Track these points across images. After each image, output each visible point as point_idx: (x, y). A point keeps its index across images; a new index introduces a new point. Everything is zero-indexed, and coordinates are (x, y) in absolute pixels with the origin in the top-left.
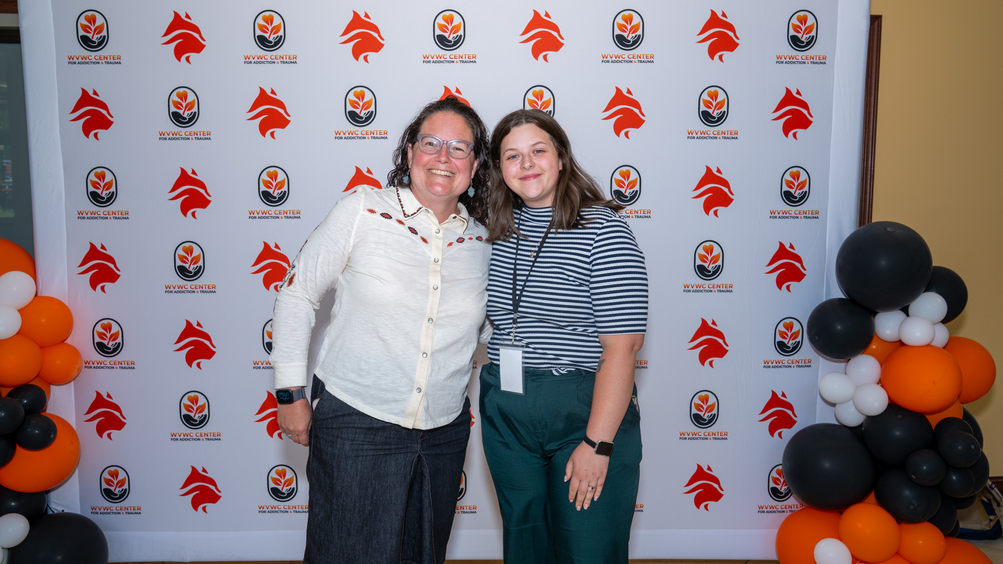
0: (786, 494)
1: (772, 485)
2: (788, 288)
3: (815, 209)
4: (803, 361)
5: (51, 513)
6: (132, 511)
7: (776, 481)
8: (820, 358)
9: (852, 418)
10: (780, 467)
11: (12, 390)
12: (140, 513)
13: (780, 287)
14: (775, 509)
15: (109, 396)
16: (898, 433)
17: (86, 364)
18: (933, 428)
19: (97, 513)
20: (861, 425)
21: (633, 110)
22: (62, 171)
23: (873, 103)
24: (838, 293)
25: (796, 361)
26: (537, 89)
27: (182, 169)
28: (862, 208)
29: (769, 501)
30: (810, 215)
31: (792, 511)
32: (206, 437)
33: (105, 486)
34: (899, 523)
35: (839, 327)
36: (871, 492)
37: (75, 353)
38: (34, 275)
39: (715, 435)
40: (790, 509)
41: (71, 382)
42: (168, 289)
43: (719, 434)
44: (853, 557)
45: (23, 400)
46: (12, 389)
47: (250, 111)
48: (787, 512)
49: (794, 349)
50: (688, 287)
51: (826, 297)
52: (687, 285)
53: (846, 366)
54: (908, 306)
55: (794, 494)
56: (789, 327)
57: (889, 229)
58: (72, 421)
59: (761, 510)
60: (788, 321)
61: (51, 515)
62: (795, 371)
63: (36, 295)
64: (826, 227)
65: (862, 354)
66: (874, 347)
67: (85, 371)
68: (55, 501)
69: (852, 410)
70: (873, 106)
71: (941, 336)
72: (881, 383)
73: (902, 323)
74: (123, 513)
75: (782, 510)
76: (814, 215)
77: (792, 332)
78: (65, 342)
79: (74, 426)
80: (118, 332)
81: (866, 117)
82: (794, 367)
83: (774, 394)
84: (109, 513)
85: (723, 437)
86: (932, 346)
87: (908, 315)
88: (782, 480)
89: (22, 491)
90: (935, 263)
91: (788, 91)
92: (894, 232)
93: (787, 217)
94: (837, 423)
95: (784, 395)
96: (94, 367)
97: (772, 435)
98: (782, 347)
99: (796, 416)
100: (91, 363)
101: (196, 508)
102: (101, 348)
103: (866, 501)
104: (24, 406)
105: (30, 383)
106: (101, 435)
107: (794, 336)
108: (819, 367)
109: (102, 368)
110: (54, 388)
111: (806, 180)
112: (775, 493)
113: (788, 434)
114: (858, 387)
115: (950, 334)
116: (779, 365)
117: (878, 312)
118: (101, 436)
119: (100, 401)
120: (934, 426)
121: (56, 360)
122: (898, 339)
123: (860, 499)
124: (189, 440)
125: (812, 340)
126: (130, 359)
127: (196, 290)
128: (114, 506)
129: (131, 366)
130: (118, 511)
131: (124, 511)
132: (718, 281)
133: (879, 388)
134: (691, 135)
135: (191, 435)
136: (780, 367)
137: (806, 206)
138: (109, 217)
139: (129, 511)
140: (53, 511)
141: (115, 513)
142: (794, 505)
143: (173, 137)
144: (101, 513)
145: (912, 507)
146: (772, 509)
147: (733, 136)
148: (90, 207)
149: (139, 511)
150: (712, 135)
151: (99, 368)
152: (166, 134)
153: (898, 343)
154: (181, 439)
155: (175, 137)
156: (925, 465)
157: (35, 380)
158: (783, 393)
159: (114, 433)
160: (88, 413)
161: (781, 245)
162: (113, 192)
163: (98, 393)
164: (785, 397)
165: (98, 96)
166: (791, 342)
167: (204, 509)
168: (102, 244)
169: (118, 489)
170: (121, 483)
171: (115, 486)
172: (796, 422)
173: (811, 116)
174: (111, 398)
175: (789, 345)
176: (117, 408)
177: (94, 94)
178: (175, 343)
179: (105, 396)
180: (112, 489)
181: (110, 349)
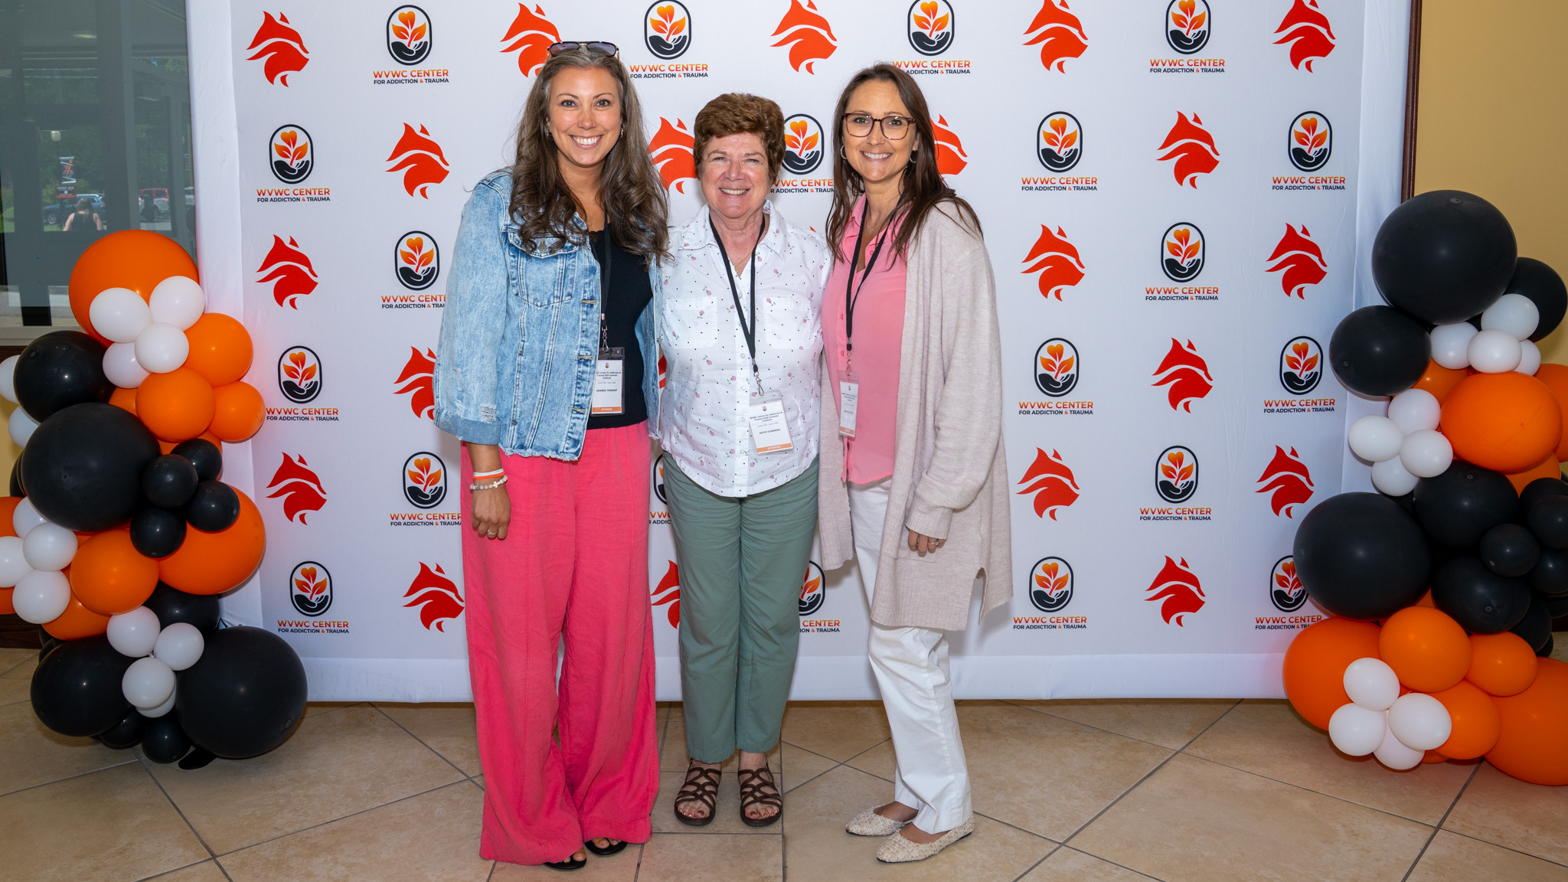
0: (1298, 601)
1: (1277, 587)
2: (1300, 292)
3: (1339, 175)
4: (1322, 402)
5: (224, 627)
6: (336, 628)
7: (1282, 581)
8: (1347, 395)
9: (1397, 482)
10: (1289, 561)
11: (177, 446)
12: (347, 631)
13: (1288, 291)
14: (1280, 624)
15: (301, 460)
16: (1466, 504)
17: (269, 413)
18: (1519, 494)
19: (287, 630)
20: (1411, 493)
21: (1069, 30)
22: (235, 132)
24: (1375, 298)
25: (1313, 401)
27: (407, 126)
29: (1272, 612)
30: (1332, 184)
31: (1305, 626)
32: (442, 520)
33: (297, 591)
34: (1469, 634)
35: (1378, 349)
36: (1427, 591)
37: (255, 396)
39: (1192, 513)
40: (1303, 623)
41: (249, 438)
42: (386, 303)
43: (1199, 511)
44: (1402, 685)
45: (192, 461)
46: (177, 444)
47: (505, 39)
48: (1298, 627)
49: (1309, 383)
50: (1152, 293)
51: (1356, 308)
52: (1150, 289)
53: (1388, 406)
54: (1481, 315)
55: (1312, 597)
56: (1302, 351)
57: (1453, 200)
58: (251, 495)
59: (1260, 624)
60: (1300, 342)
61: (222, 630)
62: (1310, 416)
63: (203, 313)
64: (1356, 202)
65: (1412, 388)
66: (1428, 379)
67: (267, 423)
68: (229, 612)
69: (1399, 470)
71: (1530, 358)
72: (1441, 429)
73: (1472, 341)
74: (323, 632)
75: (1291, 624)
76: (1338, 185)
77: (1307, 358)
78: (241, 381)
79: (254, 501)
80: (315, 365)
81: (1411, 44)
82: (1309, 410)
83: (1280, 451)
84: (303, 631)
85: (1205, 516)
86: (1515, 373)
87: (1479, 329)
88: (1291, 580)
89: (189, 594)
90: (1521, 253)
91: (1299, 2)
92: (1460, 204)
93: (1298, 188)
94: (1374, 491)
95: (1294, 453)
96: (281, 418)
97: (1277, 513)
98: (1291, 381)
99: (1312, 485)
100: (276, 412)
101: (427, 624)
102: (290, 390)
103: (1419, 604)
104: (195, 469)
105: (200, 438)
107: (1310, 364)
108: (1345, 411)
109: (292, 419)
110: (227, 446)
111: (1326, 131)
112: (1281, 599)
113: (1301, 510)
114: (1406, 437)
115: (1542, 359)
116: (1287, 408)
117: (1436, 326)
118: (291, 518)
119: (289, 467)
120: (1519, 489)
121: (231, 407)
122: (1467, 365)
123: (1410, 600)
124: (416, 524)
125: (1338, 368)
126: (331, 406)
127: (427, 303)
128: (311, 621)
129: (332, 416)
130: (315, 628)
131: (324, 629)
132: (1197, 283)
133: (1440, 436)
134: (1155, 67)
135: (420, 517)
136: (1289, 410)
137: (1325, 172)
138: (301, 197)
139: (332, 628)
140: (226, 626)
141: (312, 631)
142: (1308, 617)
143: (394, 79)
144: (292, 631)
145: (1489, 609)
146: (1276, 624)
147: (1218, 67)
148: (275, 184)
149: (346, 628)
150: (1186, 66)
151: (287, 418)
152: (384, 76)
153: (1464, 371)
154: (405, 524)
155: (396, 80)
156: (1508, 546)
157: (205, 434)
158: (1293, 449)
159: (309, 514)
160: (273, 484)
161: (1290, 229)
162: (308, 162)
163: (285, 456)
164: (1296, 456)
165: (287, 22)
166: (1305, 373)
167: (439, 626)
168: (291, 238)
169: (315, 597)
170: (319, 588)
171: (311, 592)
172: (1312, 492)
173: (1333, 38)
174: (305, 463)
175: (1302, 378)
176: (314, 478)
177: (281, 20)
178: (397, 382)
179: (296, 460)
180: (308, 595)
181: (303, 391)
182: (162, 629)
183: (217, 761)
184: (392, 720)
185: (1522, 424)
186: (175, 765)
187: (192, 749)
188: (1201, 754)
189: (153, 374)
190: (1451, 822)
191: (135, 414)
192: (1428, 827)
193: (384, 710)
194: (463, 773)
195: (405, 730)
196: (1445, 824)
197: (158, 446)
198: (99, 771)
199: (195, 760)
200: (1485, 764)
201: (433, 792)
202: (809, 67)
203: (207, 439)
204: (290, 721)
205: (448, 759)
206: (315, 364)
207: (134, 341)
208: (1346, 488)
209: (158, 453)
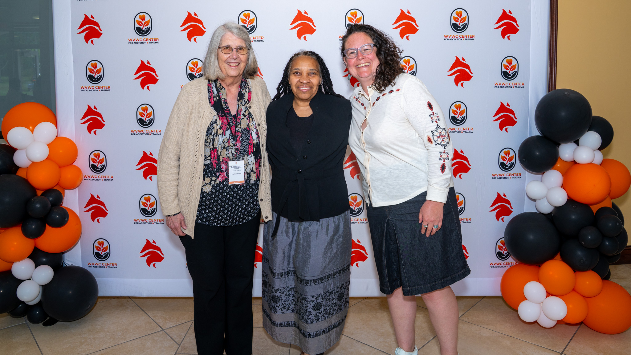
0: (507, 256)
1: (498, 250)
2: (506, 130)
3: (522, 82)
4: (516, 175)
5: (65, 266)
6: (112, 266)
7: (500, 248)
8: (526, 172)
9: (546, 208)
10: (503, 240)
12: (116, 267)
13: (501, 129)
14: (500, 265)
15: (98, 197)
16: (573, 217)
17: (85, 177)
19: (91, 267)
20: (551, 213)
21: (411, 23)
22: (72, 63)
23: (555, 19)
24: (536, 133)
25: (512, 174)
26: (353, 11)
27: (142, 61)
28: (550, 83)
29: (496, 260)
30: (519, 86)
31: (510, 266)
32: (155, 222)
33: (96, 251)
34: (575, 271)
35: (537, 153)
36: (558, 253)
37: (79, 170)
38: (56, 124)
39: (463, 220)
40: (509, 265)
41: (76, 188)
42: (133, 133)
43: (466, 219)
44: (547, 292)
45: (50, 198)
46: (44, 191)
47: (182, 26)
48: (507, 267)
49: (510, 167)
51: (529, 135)
53: (542, 177)
54: (579, 140)
55: (511, 256)
56: (507, 154)
57: (566, 93)
58: (77, 211)
59: (491, 265)
60: (506, 150)
61: (65, 267)
62: (511, 180)
63: (57, 136)
64: (529, 93)
65: (551, 169)
66: (559, 165)
67: (84, 182)
68: (68, 259)
69: (546, 204)
70: (555, 21)
71: (598, 157)
72: (563, 187)
73: (575, 151)
75: (504, 265)
76: (521, 86)
77: (509, 157)
78: (73, 164)
79: (78, 214)
81: (551, 28)
82: (510, 178)
83: (499, 195)
84: (98, 267)
85: (468, 221)
86: (593, 163)
87: (578, 145)
88: (504, 247)
89: (49, 252)
90: (594, 114)
91: (504, 11)
92: (569, 94)
93: (505, 87)
94: (537, 212)
95: (504, 195)
96: (90, 180)
97: (498, 220)
98: (503, 166)
99: (512, 208)
100: (88, 177)
101: (149, 264)
102: (94, 168)
103: (554, 259)
104: (51, 201)
105: (54, 188)
106: (93, 220)
107: (510, 159)
108: (525, 178)
109: (94, 180)
110: (67, 192)
111: (516, 64)
112: (500, 255)
113: (507, 219)
114: (549, 190)
115: (603, 158)
116: (502, 177)
117: (561, 144)
119: (93, 200)
120: (595, 212)
121: (68, 175)
122: (572, 160)
123: (551, 257)
124: (145, 223)
125: (521, 161)
126: (110, 175)
127: (149, 133)
128: (101, 263)
129: (110, 179)
130: (103, 266)
131: (107, 266)
132: (464, 126)
133: (562, 190)
134: (446, 38)
135: (146, 220)
136: (502, 178)
137: (516, 80)
138: (99, 89)
139: (110, 266)
140: (66, 265)
141: (102, 267)
142: (511, 263)
143: (137, 42)
144: (94, 267)
145: (582, 261)
146: (498, 265)
147: (472, 38)
148: (88, 84)
149: (116, 266)
150: (459, 38)
151: (92, 180)
152: (132, 40)
153: (573, 162)
154: (140, 223)
155: (138, 42)
156: (590, 235)
157: (56, 186)
158: (504, 194)
159: (101, 219)
160: (86, 207)
161: (502, 104)
162: (101, 75)
163: (91, 195)
164: (506, 196)
165: (94, 18)
166: (509, 163)
167: (154, 265)
168: (95, 106)
169: (103, 253)
170: (105, 249)
171: (102, 251)
172: (512, 211)
173: (518, 26)
174: (99, 198)
175: (507, 165)
176: (103, 204)
177: (91, 17)
178: (137, 165)
179: (96, 197)
180: (100, 252)
181: (99, 168)
182: (36, 268)
183: (59, 323)
184: (136, 303)
185: (594, 185)
186: (41, 324)
187: (48, 318)
188: (467, 320)
189: (33, 163)
190: (567, 351)
191: (26, 178)
192: (558, 353)
193: (134, 300)
194: (161, 327)
195: (140, 308)
196: (565, 351)
197: (36, 192)
198: (7, 328)
199: (49, 322)
200: (583, 324)
201: (147, 336)
202: (305, 38)
203: (57, 189)
204: (89, 306)
205: (156, 321)
206: (104, 158)
207: (25, 149)
208: (526, 210)
209: (35, 194)
